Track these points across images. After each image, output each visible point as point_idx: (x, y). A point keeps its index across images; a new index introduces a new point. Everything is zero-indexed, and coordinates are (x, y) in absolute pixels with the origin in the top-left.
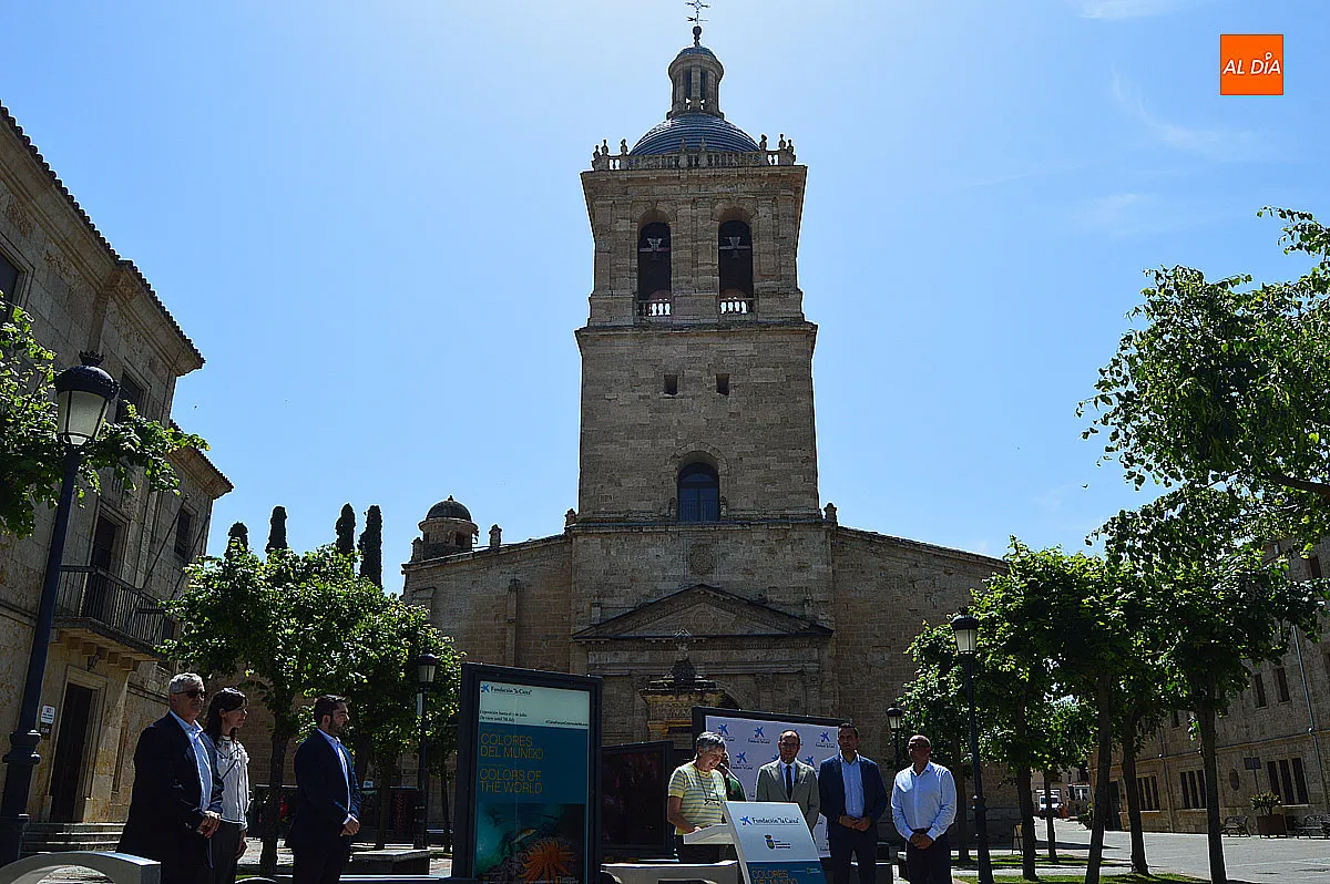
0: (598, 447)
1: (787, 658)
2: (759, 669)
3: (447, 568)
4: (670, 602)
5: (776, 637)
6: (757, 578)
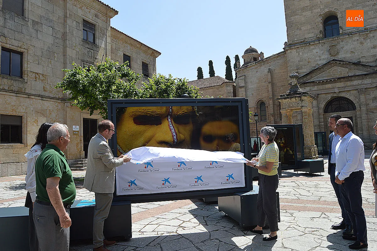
0: (292, 18)
1: (370, 82)
2: (359, 87)
3: (248, 69)
4: (322, 68)
5: (365, 75)
6: (356, 54)
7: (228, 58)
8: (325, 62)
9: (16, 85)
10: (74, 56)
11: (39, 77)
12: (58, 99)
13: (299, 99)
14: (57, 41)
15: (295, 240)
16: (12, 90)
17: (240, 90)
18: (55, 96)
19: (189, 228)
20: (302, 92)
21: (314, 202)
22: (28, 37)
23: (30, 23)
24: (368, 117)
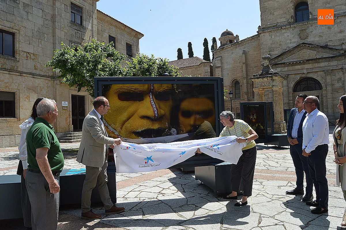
0: (265, 3)
1: (336, 64)
2: (326, 68)
3: (224, 50)
4: (292, 50)
5: (332, 57)
6: (324, 38)
7: (206, 40)
8: (295, 45)
9: (9, 64)
10: (63, 37)
11: (30, 56)
12: (49, 77)
13: (271, 79)
14: (46, 22)
15: (263, 206)
16: (5, 69)
17: (217, 70)
18: (45, 74)
19: (168, 195)
20: (273, 73)
21: (282, 172)
22: (19, 19)
23: (21, 6)
24: (333, 96)
